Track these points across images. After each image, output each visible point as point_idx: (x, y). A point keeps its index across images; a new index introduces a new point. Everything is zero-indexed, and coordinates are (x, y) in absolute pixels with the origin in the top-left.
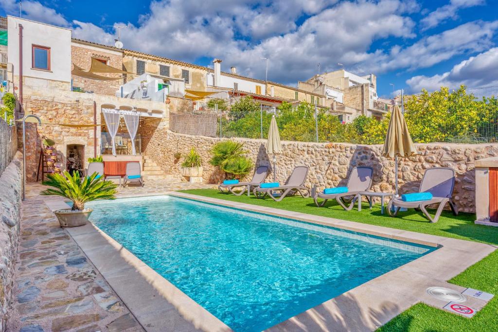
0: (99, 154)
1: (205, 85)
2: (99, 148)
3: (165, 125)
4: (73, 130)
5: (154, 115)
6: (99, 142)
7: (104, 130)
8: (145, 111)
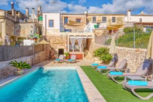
0: (68, 51)
1: (124, 22)
2: (68, 50)
3: (93, 41)
4: (60, 44)
5: (89, 37)
6: (69, 48)
7: (70, 44)
8: (85, 36)
